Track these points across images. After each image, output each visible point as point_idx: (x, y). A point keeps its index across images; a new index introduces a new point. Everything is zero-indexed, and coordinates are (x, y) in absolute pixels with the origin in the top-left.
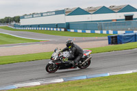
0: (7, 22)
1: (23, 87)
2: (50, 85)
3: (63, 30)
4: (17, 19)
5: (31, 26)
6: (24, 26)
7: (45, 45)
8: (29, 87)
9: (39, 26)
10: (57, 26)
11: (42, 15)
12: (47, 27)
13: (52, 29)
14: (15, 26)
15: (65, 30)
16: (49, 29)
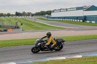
0: (42, 15)
1: (53, 60)
2: (72, 59)
3: (81, 21)
4: (49, 13)
5: (59, 18)
6: (54, 18)
7: (70, 31)
8: (58, 60)
9: (64, 18)
10: (77, 18)
11: (67, 10)
12: (70, 19)
13: (73, 20)
14: (47, 17)
15: (83, 21)
16: (71, 20)
